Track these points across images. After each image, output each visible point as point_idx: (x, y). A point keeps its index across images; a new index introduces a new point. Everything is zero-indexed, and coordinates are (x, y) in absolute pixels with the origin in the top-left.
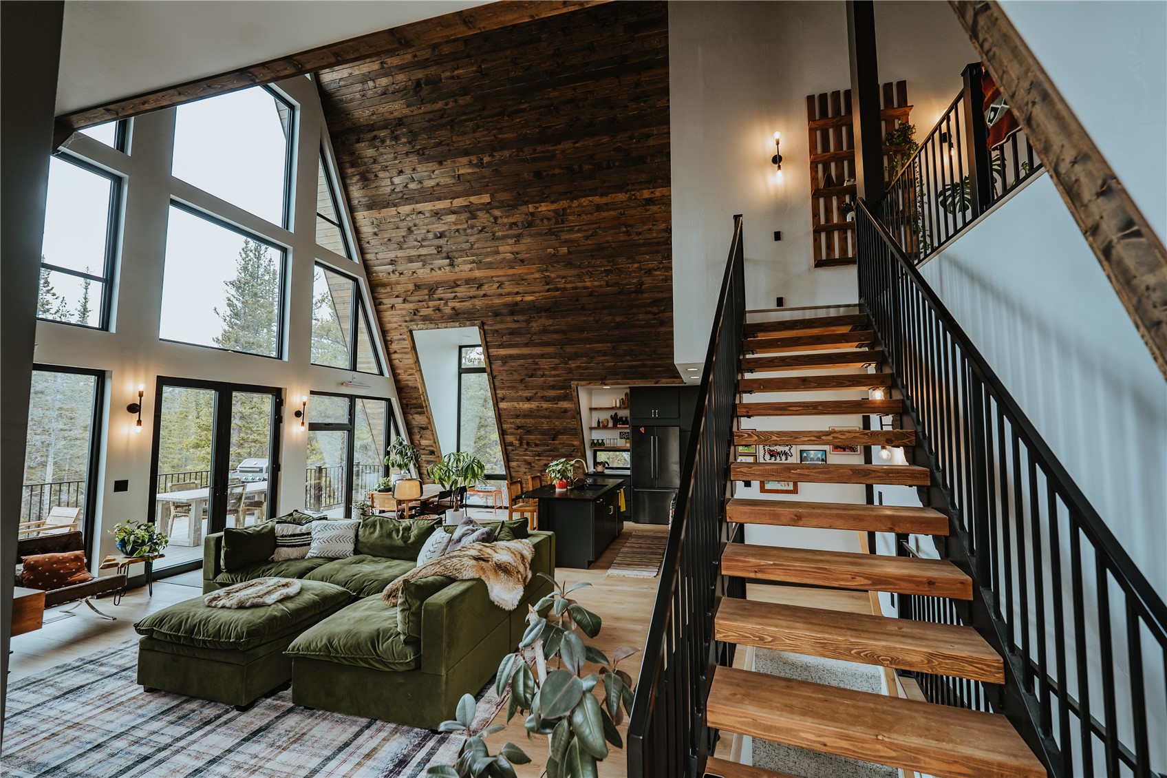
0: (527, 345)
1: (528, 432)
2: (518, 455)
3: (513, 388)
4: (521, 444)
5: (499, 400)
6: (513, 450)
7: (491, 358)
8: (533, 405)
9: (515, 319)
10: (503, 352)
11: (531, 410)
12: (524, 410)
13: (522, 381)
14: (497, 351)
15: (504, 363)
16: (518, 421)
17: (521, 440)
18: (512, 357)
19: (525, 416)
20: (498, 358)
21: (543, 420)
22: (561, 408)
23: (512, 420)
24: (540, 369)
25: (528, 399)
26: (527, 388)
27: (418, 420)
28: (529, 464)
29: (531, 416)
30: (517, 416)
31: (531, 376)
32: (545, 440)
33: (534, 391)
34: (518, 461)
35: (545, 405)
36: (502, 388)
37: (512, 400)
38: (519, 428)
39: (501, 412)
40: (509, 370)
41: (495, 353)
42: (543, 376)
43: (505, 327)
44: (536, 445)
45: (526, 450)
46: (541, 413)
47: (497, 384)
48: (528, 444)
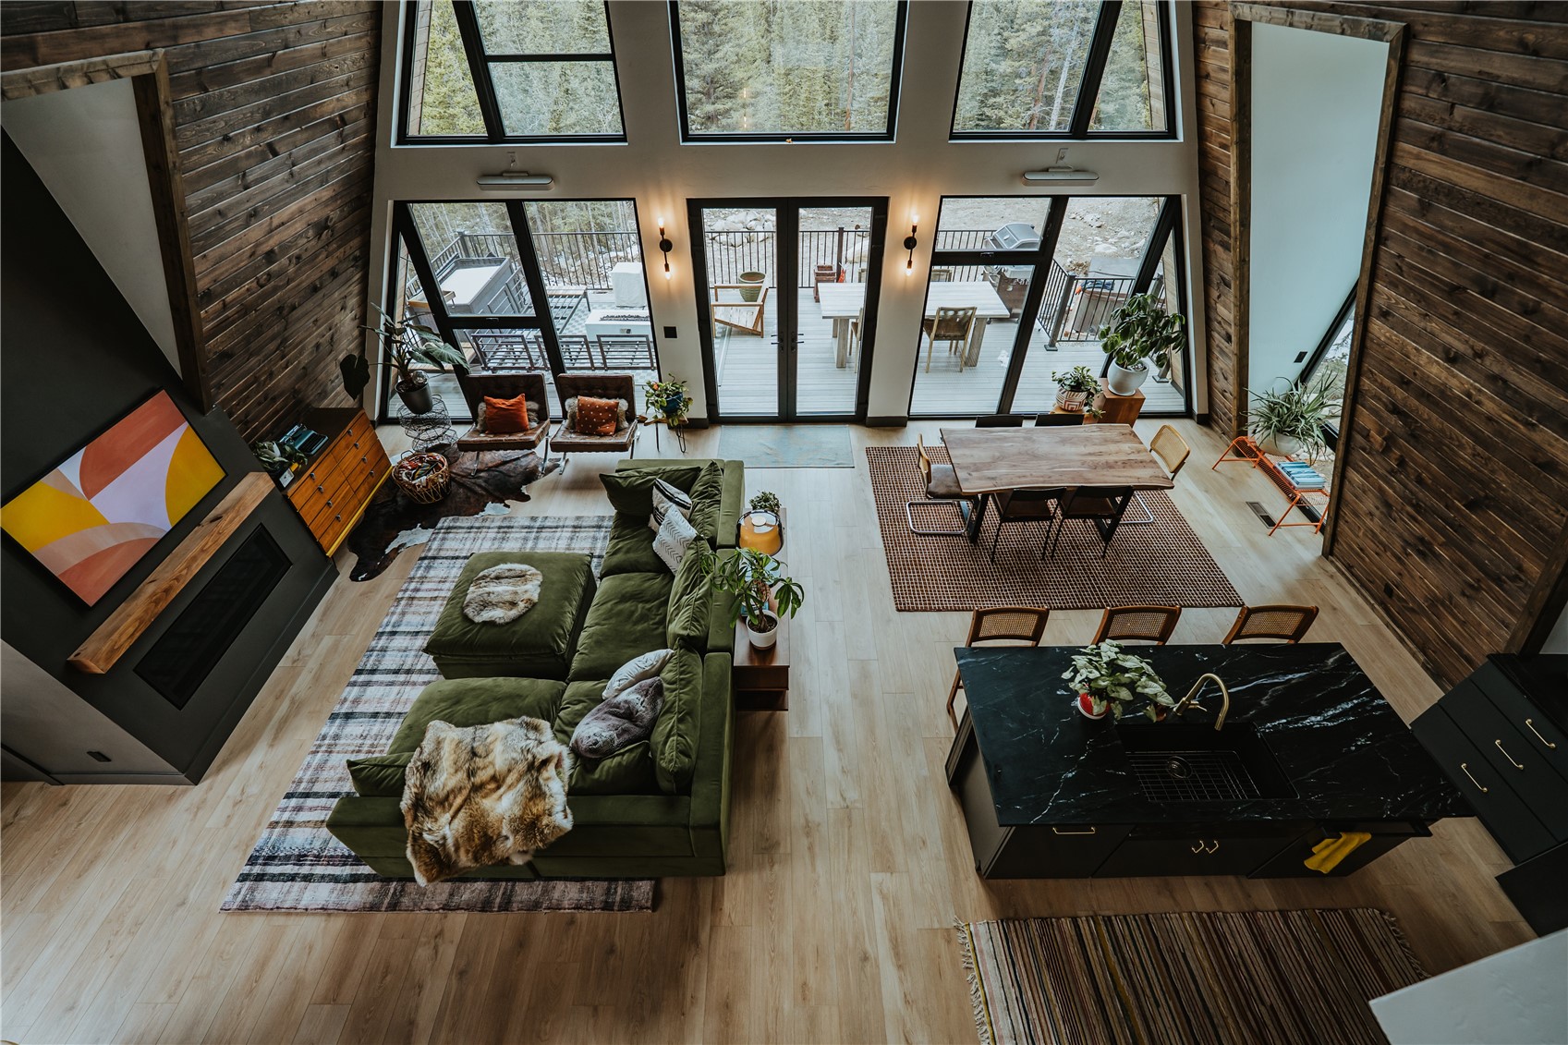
0: (1526, 169)
1: (1415, 436)
2: (1369, 465)
3: (1421, 298)
4: (1386, 450)
5: (1375, 311)
6: (1364, 450)
7: (1395, 172)
8: (1458, 381)
9: (1530, 38)
10: (1434, 166)
11: (1444, 391)
12: (1426, 379)
13: (1453, 292)
14: (1418, 157)
15: (1424, 209)
16: (1400, 393)
17: (1390, 441)
18: (1452, 194)
19: (1422, 395)
20: (1416, 182)
21: (1466, 439)
22: (1538, 449)
23: (1387, 382)
24: (1532, 283)
25: (1452, 358)
26: (1457, 320)
27: (1225, 262)
28: (1388, 505)
29: (1437, 404)
30: (1404, 383)
31: (1491, 292)
32: (1449, 489)
33: (1479, 345)
34: (1366, 477)
35: (1490, 404)
36: (1393, 284)
37: (1405, 329)
38: (1395, 410)
39: (1368, 344)
40: (1430, 238)
41: (1410, 163)
42: (1529, 311)
43: (1477, 68)
44: (1420, 480)
45: (1392, 472)
46: (1469, 418)
47: (1385, 266)
48: (1401, 462)
